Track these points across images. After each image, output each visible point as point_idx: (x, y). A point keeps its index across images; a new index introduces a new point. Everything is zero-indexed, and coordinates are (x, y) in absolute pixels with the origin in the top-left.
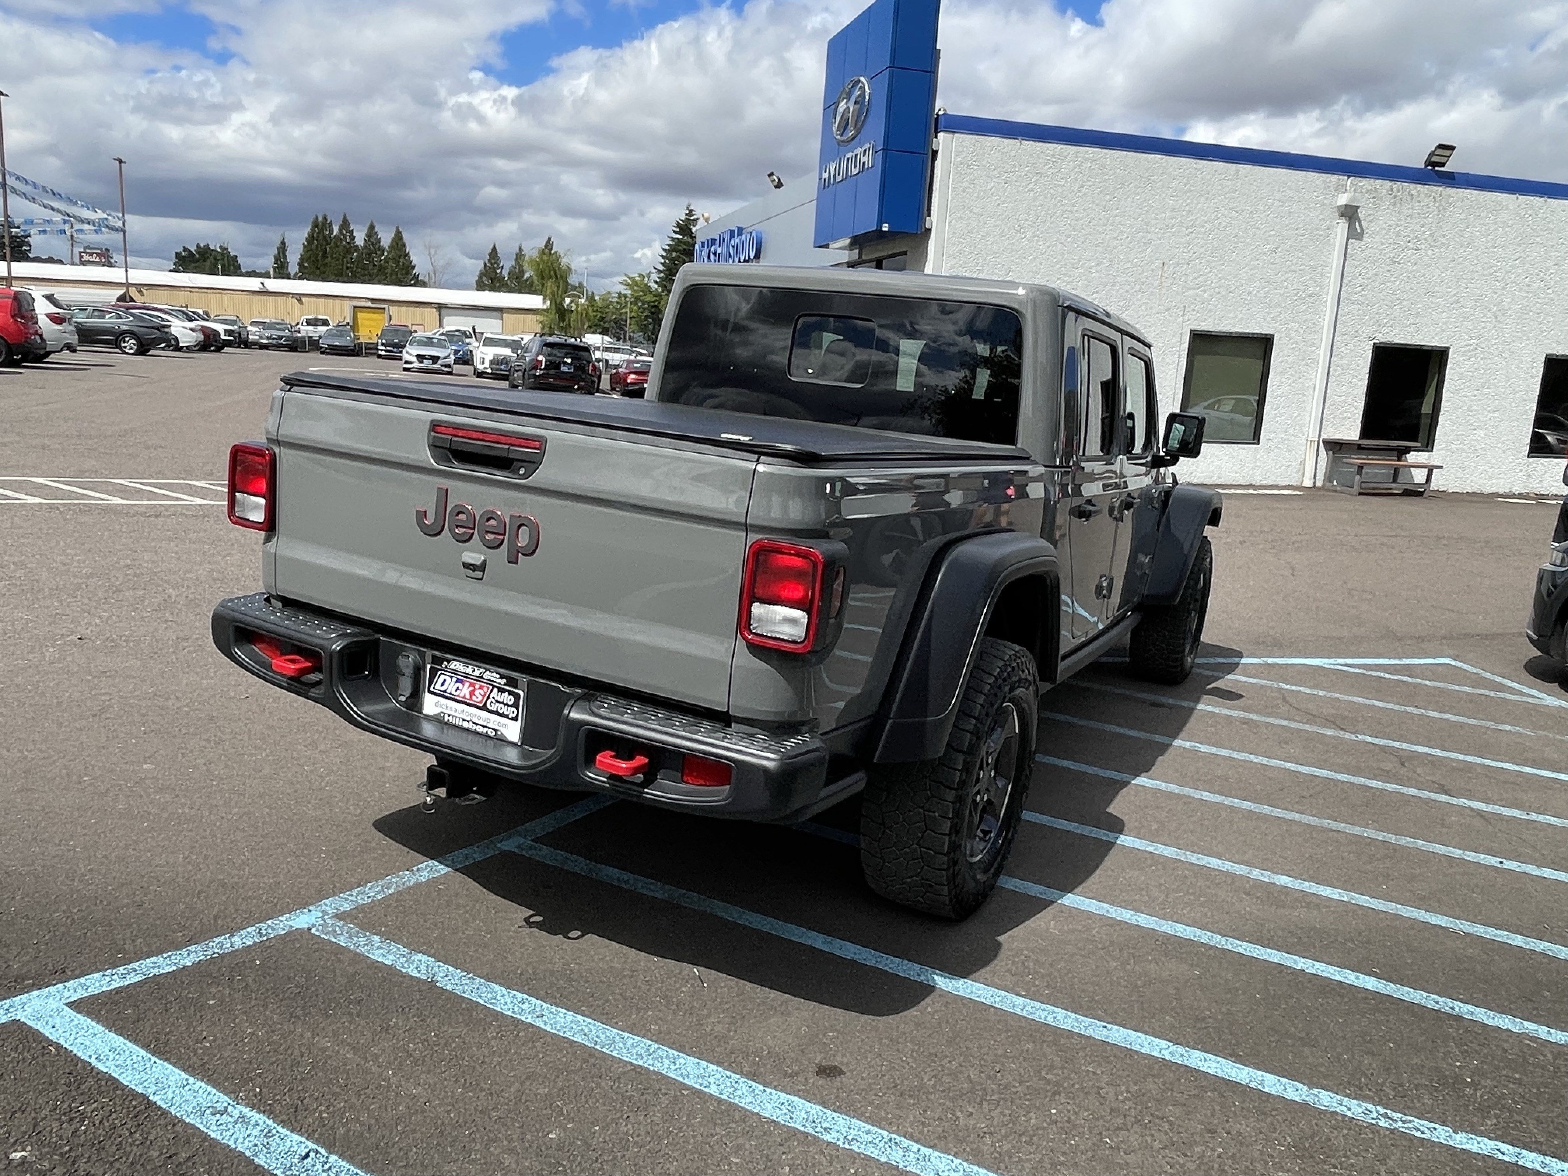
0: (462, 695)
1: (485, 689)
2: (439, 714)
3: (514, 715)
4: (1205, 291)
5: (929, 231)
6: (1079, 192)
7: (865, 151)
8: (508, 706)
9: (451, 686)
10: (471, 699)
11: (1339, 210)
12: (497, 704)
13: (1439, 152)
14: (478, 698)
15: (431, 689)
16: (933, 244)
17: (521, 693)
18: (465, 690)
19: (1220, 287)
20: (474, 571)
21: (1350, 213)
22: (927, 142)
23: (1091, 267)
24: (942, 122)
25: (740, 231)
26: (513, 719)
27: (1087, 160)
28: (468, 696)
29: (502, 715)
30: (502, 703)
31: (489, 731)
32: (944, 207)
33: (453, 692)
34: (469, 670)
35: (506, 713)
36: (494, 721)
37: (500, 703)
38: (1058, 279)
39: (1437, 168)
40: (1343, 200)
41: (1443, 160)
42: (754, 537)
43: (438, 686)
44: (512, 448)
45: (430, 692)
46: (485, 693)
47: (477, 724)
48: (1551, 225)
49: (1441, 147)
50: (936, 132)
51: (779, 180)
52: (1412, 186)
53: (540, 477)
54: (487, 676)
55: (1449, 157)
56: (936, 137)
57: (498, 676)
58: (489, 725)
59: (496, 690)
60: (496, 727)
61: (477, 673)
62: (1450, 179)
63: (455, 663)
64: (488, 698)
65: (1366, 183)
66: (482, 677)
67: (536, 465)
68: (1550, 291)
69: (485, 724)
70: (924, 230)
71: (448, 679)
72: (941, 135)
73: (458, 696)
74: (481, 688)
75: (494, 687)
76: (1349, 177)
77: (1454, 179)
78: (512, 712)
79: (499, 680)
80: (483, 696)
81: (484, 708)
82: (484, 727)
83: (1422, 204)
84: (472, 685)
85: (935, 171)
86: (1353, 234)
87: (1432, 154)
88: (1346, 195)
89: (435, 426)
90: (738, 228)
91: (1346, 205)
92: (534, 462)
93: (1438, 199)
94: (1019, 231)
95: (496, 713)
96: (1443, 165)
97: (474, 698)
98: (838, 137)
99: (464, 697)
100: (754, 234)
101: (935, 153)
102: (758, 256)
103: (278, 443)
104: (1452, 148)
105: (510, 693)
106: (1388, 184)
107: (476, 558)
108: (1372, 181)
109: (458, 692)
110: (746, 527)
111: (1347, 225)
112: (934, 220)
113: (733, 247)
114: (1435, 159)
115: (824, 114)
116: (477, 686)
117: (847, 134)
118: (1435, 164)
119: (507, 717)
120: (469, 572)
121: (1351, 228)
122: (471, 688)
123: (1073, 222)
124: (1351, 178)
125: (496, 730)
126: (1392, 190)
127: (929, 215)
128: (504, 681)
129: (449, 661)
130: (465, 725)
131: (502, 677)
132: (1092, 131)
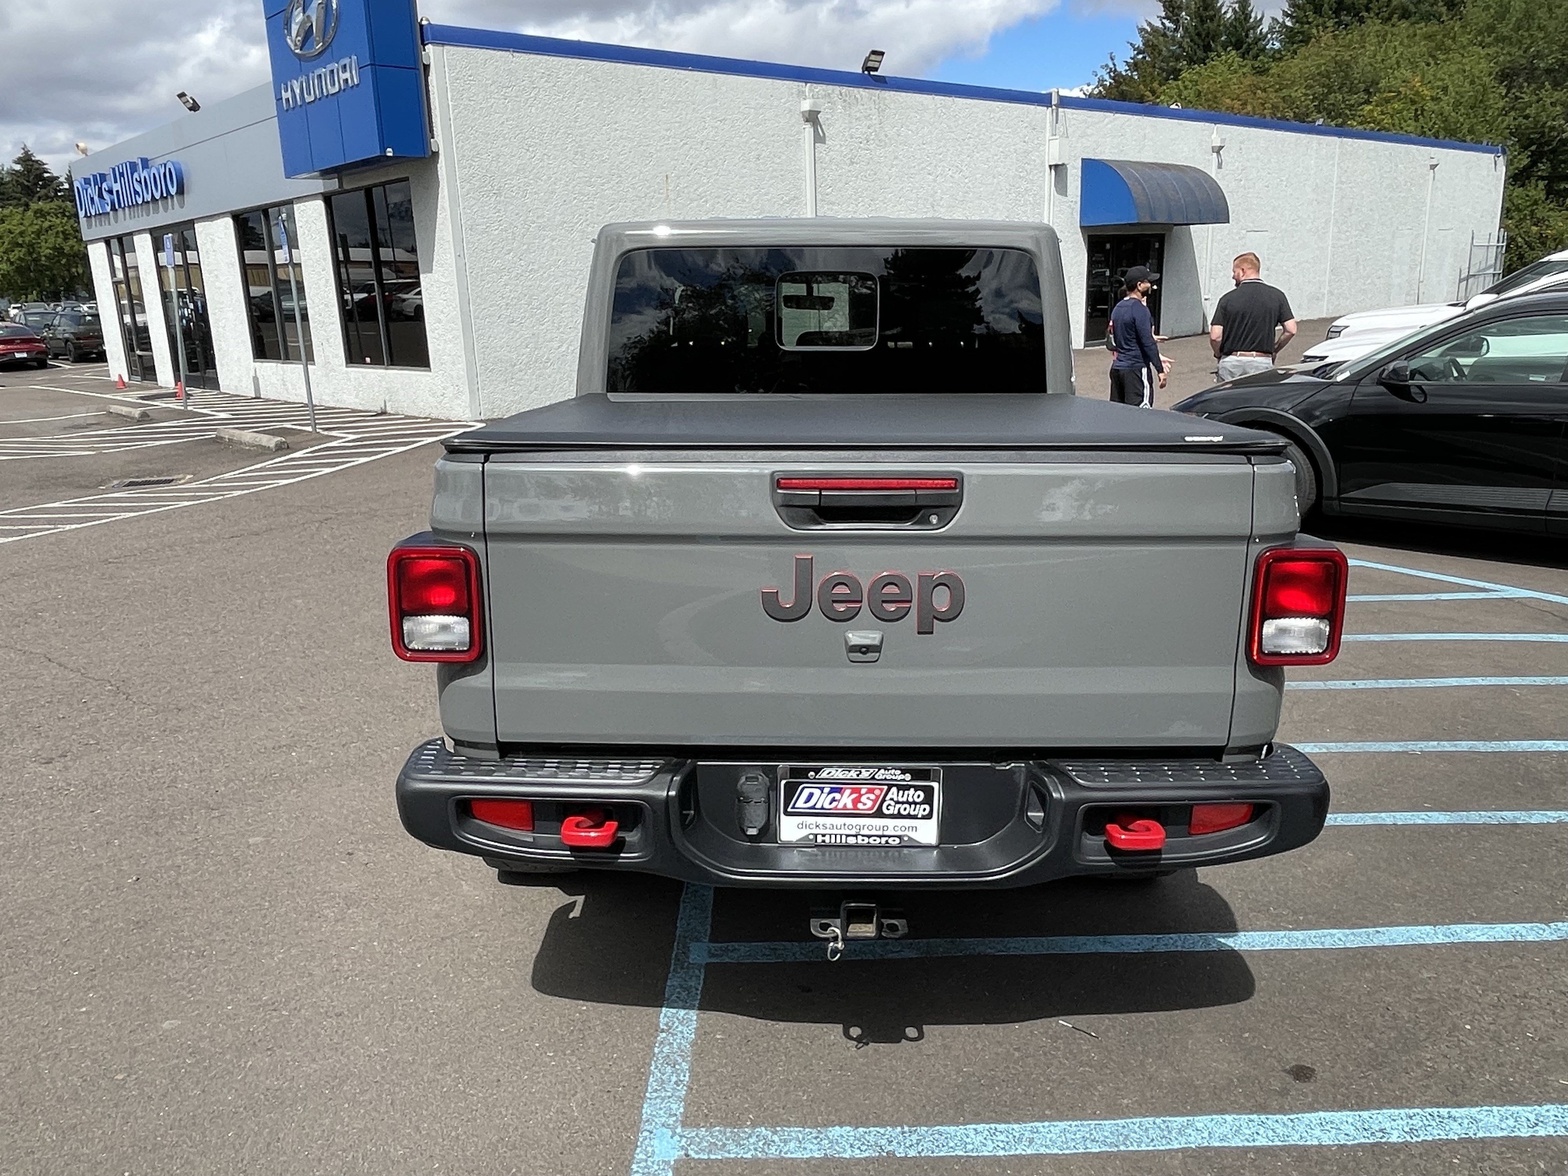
0: (841, 806)
1: (877, 792)
2: (807, 836)
3: (927, 812)
4: (706, 201)
5: (436, 154)
6: (578, 106)
7: (345, 66)
8: (916, 803)
9: (822, 799)
10: (855, 808)
11: (803, 116)
12: (898, 806)
13: (873, 57)
14: (867, 802)
15: (789, 810)
16: (444, 169)
17: (935, 785)
18: (846, 800)
19: (718, 197)
20: (864, 653)
21: (812, 118)
22: (416, 56)
23: (603, 185)
24: (428, 34)
25: (145, 163)
26: (923, 817)
27: (579, 73)
28: (850, 805)
29: (909, 816)
30: (907, 802)
31: (890, 840)
32: (447, 127)
33: (826, 806)
34: (853, 774)
35: (912, 813)
36: (892, 826)
37: (903, 803)
38: (575, 198)
39: (872, 73)
40: (806, 106)
41: (876, 65)
42: (1257, 549)
43: (800, 804)
44: (919, 492)
45: (787, 813)
46: (878, 797)
47: (869, 837)
48: (960, 122)
49: (874, 53)
50: (424, 45)
51: (193, 100)
52: (856, 90)
53: (958, 523)
54: (881, 774)
55: (880, 62)
56: (424, 50)
57: (899, 772)
58: (886, 833)
59: (894, 789)
60: (899, 833)
61: (865, 774)
62: (883, 83)
63: (828, 770)
64: (884, 800)
65: (820, 88)
66: (873, 778)
67: (955, 510)
68: (966, 181)
69: (880, 833)
70: (430, 153)
71: (817, 792)
72: (429, 48)
73: (836, 808)
74: (871, 791)
75: (890, 787)
76: (806, 83)
77: (886, 82)
78: (921, 810)
79: (902, 777)
80: (875, 802)
81: (879, 814)
82: (880, 837)
83: (865, 107)
84: (854, 791)
85: (430, 88)
86: (819, 139)
87: (867, 60)
88: (808, 101)
89: (779, 482)
90: (142, 159)
91: (810, 111)
92: (953, 506)
93: (877, 101)
94: (528, 150)
95: (899, 816)
96: (876, 69)
97: (860, 806)
98: (297, 51)
99: (845, 807)
100: (169, 165)
101: (427, 67)
102: (181, 191)
103: (485, 536)
104: (882, 54)
105: (917, 788)
106: (837, 89)
107: (870, 637)
108: (824, 86)
109: (835, 804)
110: (1249, 539)
111: (812, 130)
112: (439, 141)
113: (140, 182)
114: (870, 64)
115: (267, 23)
116: (863, 791)
117: (312, 47)
118: (869, 69)
119: (915, 817)
120: (858, 656)
121: (816, 131)
122: (854, 796)
123: (578, 139)
124: (809, 85)
125: (899, 837)
126: (841, 94)
127: (433, 138)
128: (908, 777)
129: (817, 770)
130: (852, 841)
131: (904, 771)
132: (579, 42)
